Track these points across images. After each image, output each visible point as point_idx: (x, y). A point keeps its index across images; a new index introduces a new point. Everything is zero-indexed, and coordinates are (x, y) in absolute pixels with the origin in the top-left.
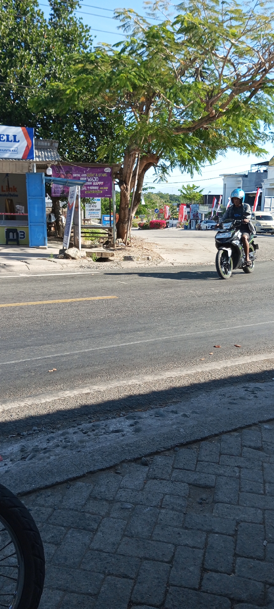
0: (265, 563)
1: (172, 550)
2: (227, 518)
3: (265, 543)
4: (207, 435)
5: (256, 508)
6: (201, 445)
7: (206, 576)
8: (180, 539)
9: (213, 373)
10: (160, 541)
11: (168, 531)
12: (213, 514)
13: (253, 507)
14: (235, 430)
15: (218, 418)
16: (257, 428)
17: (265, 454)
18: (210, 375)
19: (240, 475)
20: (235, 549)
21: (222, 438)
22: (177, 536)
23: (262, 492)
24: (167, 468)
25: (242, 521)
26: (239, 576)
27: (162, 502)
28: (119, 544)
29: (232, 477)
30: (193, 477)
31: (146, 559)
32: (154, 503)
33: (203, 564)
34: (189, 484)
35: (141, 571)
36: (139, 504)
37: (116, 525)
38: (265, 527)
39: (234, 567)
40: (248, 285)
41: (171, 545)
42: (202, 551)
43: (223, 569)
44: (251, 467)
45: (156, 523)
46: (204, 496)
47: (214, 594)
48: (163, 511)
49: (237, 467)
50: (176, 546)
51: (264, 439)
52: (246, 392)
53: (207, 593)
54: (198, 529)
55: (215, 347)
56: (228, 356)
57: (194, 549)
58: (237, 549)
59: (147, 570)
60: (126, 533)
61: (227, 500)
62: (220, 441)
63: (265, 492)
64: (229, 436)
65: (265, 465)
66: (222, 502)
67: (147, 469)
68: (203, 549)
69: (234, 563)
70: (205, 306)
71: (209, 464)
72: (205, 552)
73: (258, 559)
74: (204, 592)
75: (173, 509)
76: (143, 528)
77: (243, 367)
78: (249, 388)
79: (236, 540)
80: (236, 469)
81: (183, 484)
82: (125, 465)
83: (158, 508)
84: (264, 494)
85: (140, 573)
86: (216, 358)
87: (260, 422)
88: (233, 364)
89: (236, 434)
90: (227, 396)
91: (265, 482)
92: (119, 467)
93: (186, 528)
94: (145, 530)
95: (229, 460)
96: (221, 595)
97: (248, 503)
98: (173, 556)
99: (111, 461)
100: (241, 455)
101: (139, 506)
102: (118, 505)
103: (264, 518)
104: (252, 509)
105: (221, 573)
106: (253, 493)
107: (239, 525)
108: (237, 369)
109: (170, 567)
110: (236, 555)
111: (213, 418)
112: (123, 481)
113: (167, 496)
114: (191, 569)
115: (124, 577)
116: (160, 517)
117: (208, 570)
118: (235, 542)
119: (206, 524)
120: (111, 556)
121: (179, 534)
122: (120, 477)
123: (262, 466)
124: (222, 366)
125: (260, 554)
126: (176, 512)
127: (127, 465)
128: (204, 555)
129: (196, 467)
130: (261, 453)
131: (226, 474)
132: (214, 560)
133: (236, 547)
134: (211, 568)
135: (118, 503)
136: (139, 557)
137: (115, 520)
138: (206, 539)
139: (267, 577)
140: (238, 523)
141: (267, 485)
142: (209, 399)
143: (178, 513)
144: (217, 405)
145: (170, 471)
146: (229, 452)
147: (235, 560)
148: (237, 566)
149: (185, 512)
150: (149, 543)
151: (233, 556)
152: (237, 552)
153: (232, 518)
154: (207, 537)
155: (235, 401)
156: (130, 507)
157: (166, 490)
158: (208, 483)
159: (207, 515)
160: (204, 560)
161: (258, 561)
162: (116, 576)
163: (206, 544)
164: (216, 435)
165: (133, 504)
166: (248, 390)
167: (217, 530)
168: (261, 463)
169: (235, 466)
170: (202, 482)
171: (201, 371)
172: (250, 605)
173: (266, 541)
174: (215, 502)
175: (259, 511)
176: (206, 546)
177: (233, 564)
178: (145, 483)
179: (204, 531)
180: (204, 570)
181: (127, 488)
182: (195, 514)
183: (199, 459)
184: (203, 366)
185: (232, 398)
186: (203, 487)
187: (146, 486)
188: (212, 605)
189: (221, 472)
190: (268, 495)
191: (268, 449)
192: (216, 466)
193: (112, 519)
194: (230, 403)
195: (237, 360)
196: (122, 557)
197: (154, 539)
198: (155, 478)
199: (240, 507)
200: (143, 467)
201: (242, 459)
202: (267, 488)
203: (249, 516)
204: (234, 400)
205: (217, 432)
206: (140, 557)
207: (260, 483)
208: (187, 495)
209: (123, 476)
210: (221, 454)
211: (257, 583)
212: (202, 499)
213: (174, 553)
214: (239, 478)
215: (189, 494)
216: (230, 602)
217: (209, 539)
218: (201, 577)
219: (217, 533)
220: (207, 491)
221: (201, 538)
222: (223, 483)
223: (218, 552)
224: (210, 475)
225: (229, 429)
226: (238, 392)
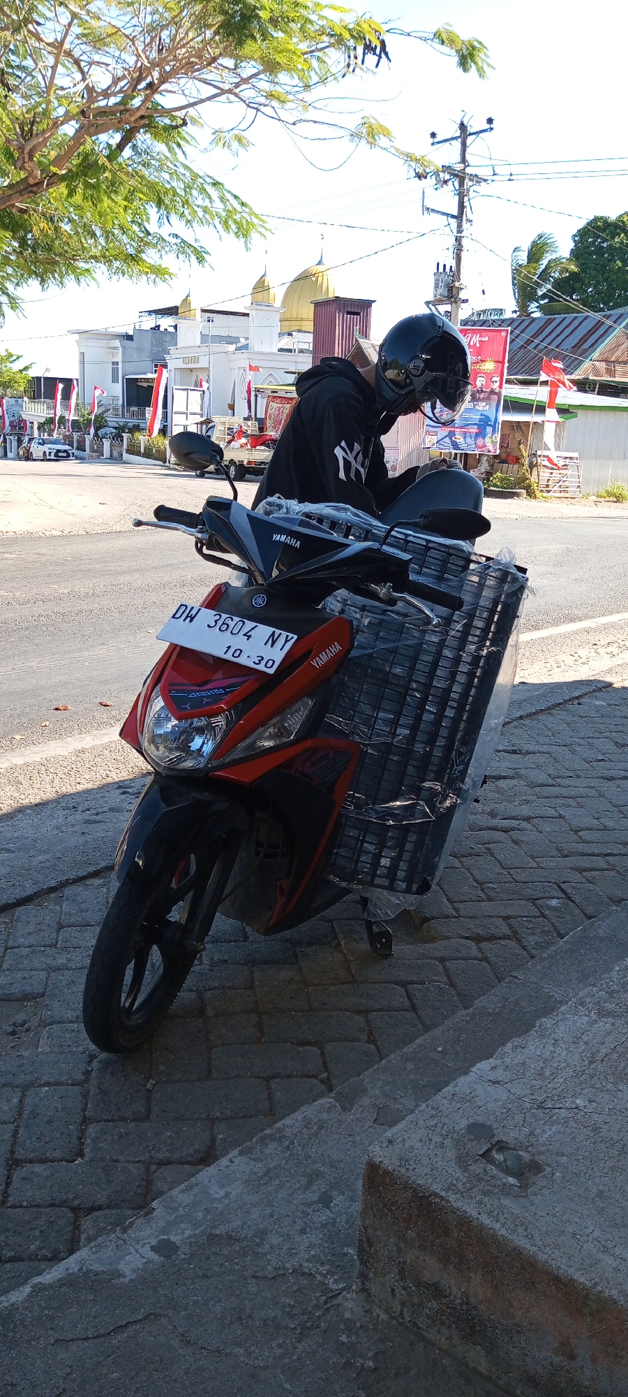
0: (148, 1124)
2: (70, 1052)
3: (150, 1084)
4: (29, 892)
6: (17, 914)
7: (19, 1174)
9: (50, 766)
12: (40, 1050)
14: (96, 874)
15: (58, 855)
18: (43, 768)
20: (84, 1110)
21: (66, 893)
26: (92, 1160)
33: (12, 1152)
38: (150, 1053)
39: (81, 1144)
40: (137, 575)
42: (12, 1127)
43: (57, 1154)
46: (20, 1017)
47: (38, 1206)
52: (123, 797)
53: (21, 1207)
54: (4, 1086)
55: (57, 709)
56: (83, 728)
58: (90, 1108)
61: (70, 1015)
62: (59, 901)
64: (81, 888)
66: (59, 1022)
68: (12, 1122)
69: (82, 1136)
70: (35, 623)
71: (34, 951)
72: (18, 1127)
73: (134, 1120)
74: (13, 1207)
77: (120, 747)
78: (131, 787)
79: (89, 1091)
86: (59, 733)
88: (98, 742)
89: (97, 882)
90: (80, 809)
95: (78, 935)
96: (51, 1205)
105: (52, 1161)
107: (95, 1060)
108: (107, 752)
110: (86, 1121)
111: (47, 857)
117: (25, 1161)
118: (87, 1096)
119: (22, 1071)
124: (71, 748)
125: (139, 1108)
128: (15, 1134)
129: (3, 961)
131: (72, 964)
132: (38, 1138)
133: (86, 1104)
134: (32, 1155)
138: (21, 1101)
139: (152, 1150)
140: (92, 1056)
142: (41, 819)
144: (58, 828)
146: (80, 919)
147: (83, 1132)
148: (88, 1141)
151: (81, 1124)
152: (89, 1115)
153: (81, 1049)
154: (23, 1096)
155: (97, 818)
158: (28, 989)
159: (25, 1053)
160: (14, 1143)
161: (133, 1124)
163: (21, 1109)
164: (52, 890)
166: (128, 793)
167: (45, 1078)
170: (16, 989)
171: (22, 763)
172: (114, 1211)
173: (153, 1079)
174: (44, 1024)
176: (19, 1115)
177: (79, 1138)
179: (17, 1087)
180: (15, 1163)
183: (11, 943)
184: (27, 752)
185: (93, 811)
186: (17, 1000)
188: (31, 1229)
189: (60, 961)
192: (49, 951)
194: (87, 822)
195: (107, 734)
204: (97, 814)
205: (53, 884)
210: (61, 927)
211: (131, 1167)
212: (15, 1024)
216: (71, 1215)
217: (27, 1101)
218: (8, 1178)
219: (47, 1084)
220: (26, 1006)
221: (8, 1100)
222: (64, 983)
223: (49, 1122)
224: (33, 972)
225: (82, 873)
226: (106, 799)
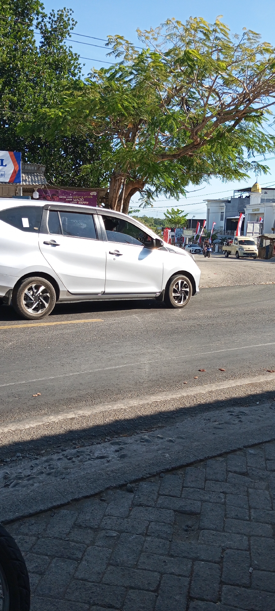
0: (251, 591)
1: (158, 579)
2: (213, 545)
3: (251, 569)
4: (192, 460)
5: (242, 534)
6: (187, 470)
7: (192, 604)
8: (166, 567)
9: (198, 398)
10: (145, 570)
11: (153, 559)
12: (199, 541)
13: (238, 533)
14: (220, 455)
15: (204, 443)
16: (242, 453)
17: (251, 480)
18: (195, 399)
19: (225, 501)
20: (221, 577)
21: (208, 463)
22: (163, 564)
23: (247, 518)
24: (153, 495)
25: (228, 548)
26: (225, 604)
27: (147, 530)
28: (104, 573)
29: (218, 503)
30: (178, 504)
31: (132, 588)
32: (140, 531)
33: (189, 592)
34: (175, 511)
35: (126, 601)
36: (124, 532)
37: (101, 554)
38: (250, 554)
39: (220, 595)
40: (232, 308)
41: (156, 573)
42: (188, 579)
43: (208, 598)
44: (237, 493)
45: (141, 551)
46: (190, 523)
48: (149, 539)
49: (223, 492)
50: (162, 574)
51: (249, 464)
52: (231, 416)
54: (184, 557)
55: (200, 371)
56: (213, 380)
57: (180, 577)
58: (223, 576)
59: (132, 599)
60: (111, 561)
61: (212, 526)
62: (205, 466)
63: (250, 518)
64: (214, 461)
65: (250, 490)
66: (207, 529)
67: (132, 495)
68: (188, 577)
69: (220, 590)
70: (190, 329)
71: (195, 490)
72: (191, 580)
73: (244, 587)
75: (158, 537)
76: (128, 556)
77: (228, 391)
78: (234, 412)
79: (222, 568)
80: (222, 495)
81: (168, 511)
82: (111, 492)
83: (143, 535)
84: (250, 520)
85: (126, 602)
86: (201, 383)
87: (245, 447)
88: (218, 388)
89: (221, 459)
90: (212, 420)
91: (250, 508)
92: (104, 494)
93: (172, 556)
94: (130, 558)
95: (214, 485)
97: (233, 529)
98: (159, 585)
99: (96, 488)
100: (226, 481)
101: (124, 534)
102: (102, 534)
103: (249, 545)
104: (238, 535)
105: (207, 601)
106: (238, 519)
107: (225, 552)
108: (222, 393)
109: (156, 595)
110: (222, 583)
111: (199, 443)
112: (108, 508)
113: (153, 523)
114: (177, 597)
115: (109, 607)
116: (146, 545)
117: (194, 598)
118: (221, 569)
119: (192, 552)
120: (96, 586)
121: (165, 562)
122: (105, 504)
123: (247, 492)
124: (207, 390)
125: (245, 581)
126: (161, 540)
127: (112, 492)
128: (190, 584)
129: (181, 493)
130: (246, 478)
131: (212, 500)
132: (200, 588)
133: (221, 574)
134: (197, 596)
135: (103, 531)
136: (124, 587)
137: (100, 548)
138: (192, 567)
139: (253, 605)
140: (224, 550)
141: (252, 511)
142: (195, 424)
143: (164, 541)
144: (202, 429)
145: (155, 498)
146: (214, 477)
147: (221, 588)
148: (223, 594)
149: (170, 540)
150: (134, 572)
151: (220, 584)
152: (223, 580)
153: (217, 545)
154: (193, 565)
155: (220, 426)
156: (115, 535)
157: (151, 517)
158: (193, 510)
159: (193, 542)
160: (190, 588)
161: (243, 589)
162: (102, 606)
163: (192, 571)
164: (201, 461)
165: (118, 532)
166: (232, 415)
167: (202, 557)
168: (246, 489)
169: (221, 492)
170: (187, 509)
171: (186, 395)
173: (252, 568)
174: (200, 529)
175: (245, 537)
176: (191, 574)
177: (219, 592)
178: (130, 510)
179: (190, 559)
180: (190, 598)
181: (112, 516)
182: (181, 542)
183: (185, 485)
184: (188, 390)
185: (217, 422)
186: (188, 514)
187: (131, 514)
189: (207, 498)
190: (253, 521)
191: (253, 474)
192: (201, 491)
193: (97, 548)
194: (215, 428)
195: (222, 384)
196: (107, 586)
197: (139, 567)
198: (141, 505)
199: (226, 534)
200: (128, 493)
201: (228, 484)
202: (252, 514)
203: (235, 542)
204: (220, 424)
205: (202, 458)
206: (126, 586)
207: (246, 509)
208: (172, 522)
209: (108, 504)
210: (206, 480)
212: (187, 526)
213: (160, 582)
214: (225, 504)
215: (175, 521)
217: (195, 567)
218: (187, 605)
219: (203, 560)
220: (192, 518)
221: (187, 565)
222: (209, 509)
223: (204, 580)
224: (195, 501)
225: (214, 454)
226: (223, 417)
